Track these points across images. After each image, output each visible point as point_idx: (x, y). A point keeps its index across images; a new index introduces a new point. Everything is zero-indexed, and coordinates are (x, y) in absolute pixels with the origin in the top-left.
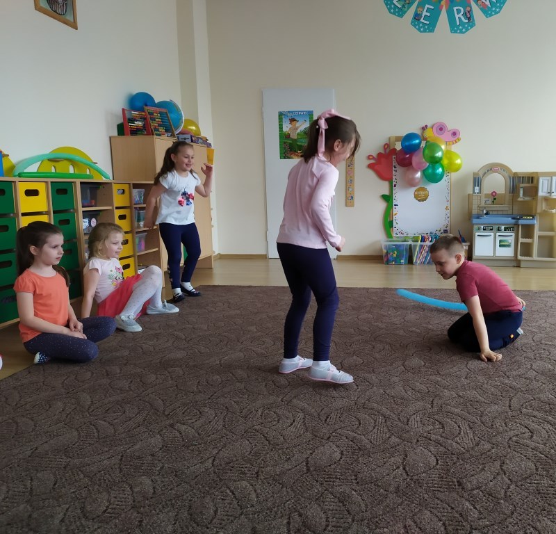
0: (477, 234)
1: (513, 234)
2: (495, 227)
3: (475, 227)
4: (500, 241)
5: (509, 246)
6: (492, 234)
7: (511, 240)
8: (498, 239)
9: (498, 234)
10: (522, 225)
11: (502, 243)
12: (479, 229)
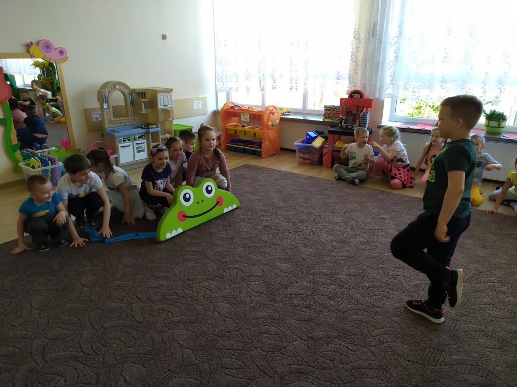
0: (120, 145)
1: (145, 141)
2: (132, 138)
3: (117, 139)
4: (137, 148)
5: (143, 151)
6: (131, 143)
7: (145, 146)
8: (136, 146)
9: (135, 142)
10: (152, 133)
11: (139, 150)
12: (120, 141)
